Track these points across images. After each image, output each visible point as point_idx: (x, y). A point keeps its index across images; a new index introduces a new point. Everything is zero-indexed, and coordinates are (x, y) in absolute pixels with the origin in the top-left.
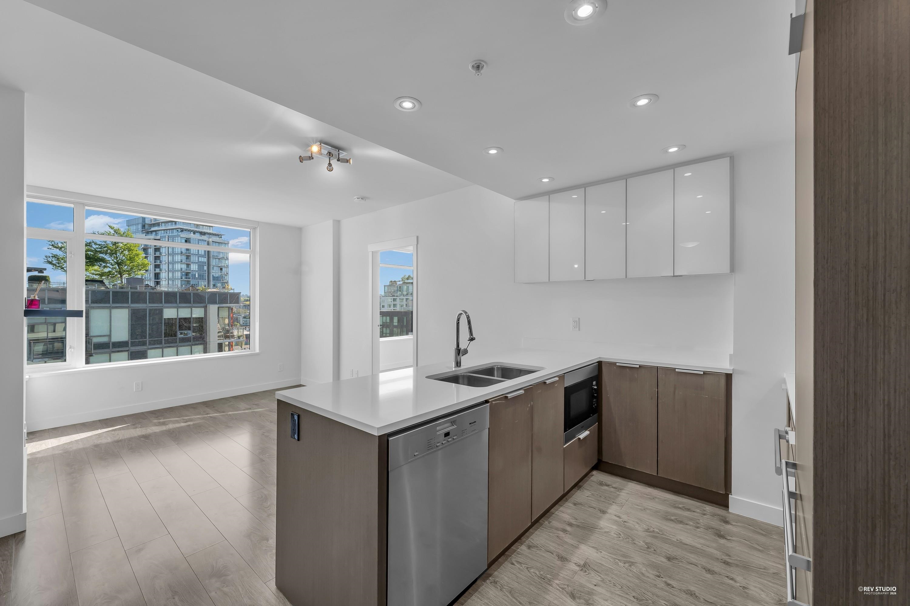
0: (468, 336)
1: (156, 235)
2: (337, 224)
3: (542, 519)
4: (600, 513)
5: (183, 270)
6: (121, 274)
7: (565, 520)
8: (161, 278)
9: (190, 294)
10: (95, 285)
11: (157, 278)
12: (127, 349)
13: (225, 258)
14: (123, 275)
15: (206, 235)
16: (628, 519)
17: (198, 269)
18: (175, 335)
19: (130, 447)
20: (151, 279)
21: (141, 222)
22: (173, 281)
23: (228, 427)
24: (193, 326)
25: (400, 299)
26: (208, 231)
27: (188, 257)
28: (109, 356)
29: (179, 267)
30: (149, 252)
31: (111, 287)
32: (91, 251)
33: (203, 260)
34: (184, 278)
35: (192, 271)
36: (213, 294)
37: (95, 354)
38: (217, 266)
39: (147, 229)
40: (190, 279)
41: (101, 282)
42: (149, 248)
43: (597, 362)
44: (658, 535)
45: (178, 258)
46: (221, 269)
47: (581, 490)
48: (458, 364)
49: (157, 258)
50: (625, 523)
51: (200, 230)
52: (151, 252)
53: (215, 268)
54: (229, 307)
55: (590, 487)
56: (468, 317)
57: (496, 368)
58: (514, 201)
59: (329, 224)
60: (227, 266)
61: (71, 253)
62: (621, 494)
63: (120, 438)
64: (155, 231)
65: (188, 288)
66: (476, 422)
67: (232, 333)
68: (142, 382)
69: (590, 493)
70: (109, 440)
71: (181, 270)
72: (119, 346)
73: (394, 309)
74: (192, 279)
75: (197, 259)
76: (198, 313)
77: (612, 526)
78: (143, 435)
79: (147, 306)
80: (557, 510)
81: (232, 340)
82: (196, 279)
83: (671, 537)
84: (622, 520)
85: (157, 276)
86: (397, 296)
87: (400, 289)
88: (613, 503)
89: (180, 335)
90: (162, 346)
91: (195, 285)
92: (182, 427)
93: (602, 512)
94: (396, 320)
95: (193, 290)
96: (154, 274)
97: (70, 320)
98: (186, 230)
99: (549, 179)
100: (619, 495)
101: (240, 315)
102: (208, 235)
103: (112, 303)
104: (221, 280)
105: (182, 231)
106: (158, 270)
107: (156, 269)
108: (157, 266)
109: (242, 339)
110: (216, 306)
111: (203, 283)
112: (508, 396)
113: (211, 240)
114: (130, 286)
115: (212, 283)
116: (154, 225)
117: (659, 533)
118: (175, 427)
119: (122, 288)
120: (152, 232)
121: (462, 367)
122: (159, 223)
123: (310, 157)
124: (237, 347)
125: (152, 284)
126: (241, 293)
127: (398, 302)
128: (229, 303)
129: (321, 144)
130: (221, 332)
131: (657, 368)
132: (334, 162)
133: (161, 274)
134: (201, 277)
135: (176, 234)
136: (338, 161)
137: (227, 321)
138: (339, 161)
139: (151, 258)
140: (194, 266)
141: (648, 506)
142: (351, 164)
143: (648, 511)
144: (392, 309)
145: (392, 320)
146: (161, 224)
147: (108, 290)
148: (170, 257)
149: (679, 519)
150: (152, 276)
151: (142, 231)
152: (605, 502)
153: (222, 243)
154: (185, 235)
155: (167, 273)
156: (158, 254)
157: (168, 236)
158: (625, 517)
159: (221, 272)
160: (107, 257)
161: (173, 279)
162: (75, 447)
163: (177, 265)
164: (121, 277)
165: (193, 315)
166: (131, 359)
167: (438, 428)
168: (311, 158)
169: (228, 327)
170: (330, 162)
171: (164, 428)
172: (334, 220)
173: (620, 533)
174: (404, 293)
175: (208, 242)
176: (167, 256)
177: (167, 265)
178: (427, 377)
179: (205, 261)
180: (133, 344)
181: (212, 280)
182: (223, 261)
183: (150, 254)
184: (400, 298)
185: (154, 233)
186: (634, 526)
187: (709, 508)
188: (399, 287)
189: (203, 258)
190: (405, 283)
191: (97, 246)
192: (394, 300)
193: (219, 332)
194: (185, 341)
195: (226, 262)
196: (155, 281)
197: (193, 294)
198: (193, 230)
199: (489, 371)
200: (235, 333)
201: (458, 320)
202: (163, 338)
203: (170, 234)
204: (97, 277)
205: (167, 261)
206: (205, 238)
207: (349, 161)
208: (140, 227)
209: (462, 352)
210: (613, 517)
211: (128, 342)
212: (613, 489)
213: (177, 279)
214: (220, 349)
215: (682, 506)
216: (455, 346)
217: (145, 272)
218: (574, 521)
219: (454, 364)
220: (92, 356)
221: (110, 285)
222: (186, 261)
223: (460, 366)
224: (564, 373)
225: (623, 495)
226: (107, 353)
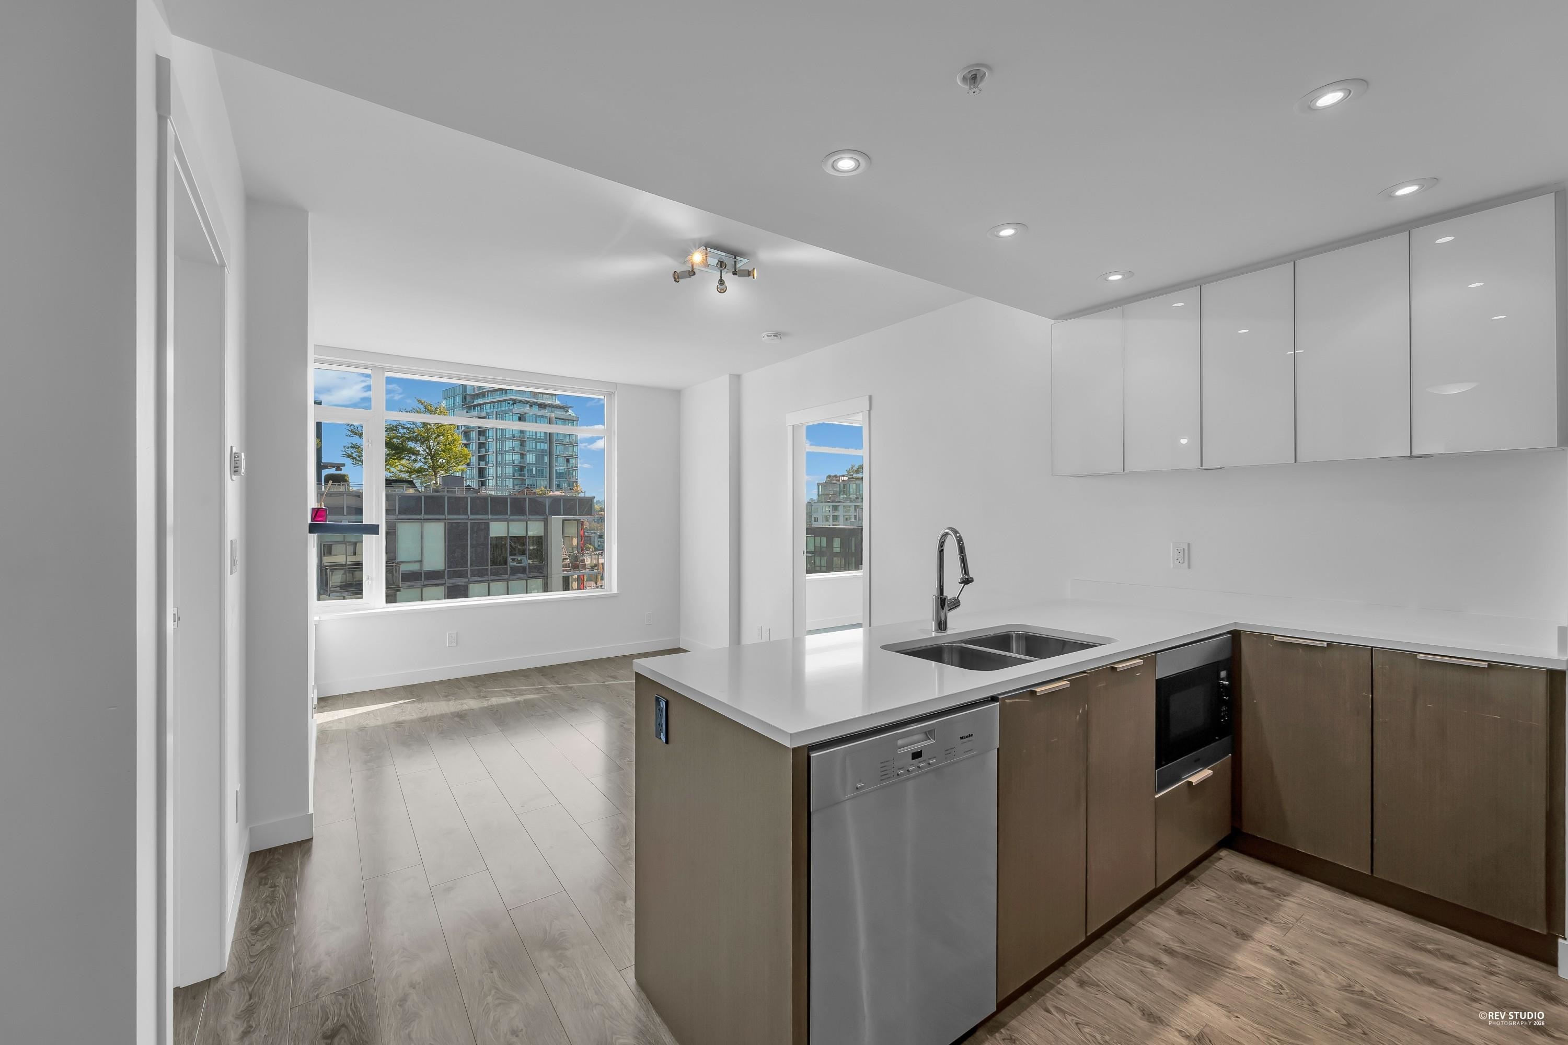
0: (959, 575)
1: (481, 410)
2: (736, 379)
3: (1110, 933)
4: (1236, 937)
5: (516, 462)
6: (435, 469)
7: (1159, 941)
8: (487, 476)
9: (525, 499)
10: (403, 487)
11: (482, 476)
12: (444, 582)
13: (573, 442)
14: (438, 472)
15: (547, 408)
16: (1300, 958)
17: (536, 461)
18: (505, 563)
19: (440, 730)
20: (473, 478)
21: (461, 392)
22: (503, 480)
23: (572, 710)
24: (529, 549)
25: (844, 506)
26: (550, 402)
27: (523, 443)
28: (420, 591)
29: (511, 459)
30: (472, 436)
31: (423, 490)
32: (397, 438)
33: (542, 448)
34: (517, 475)
35: (528, 464)
36: (556, 500)
37: (404, 589)
38: (562, 456)
39: (469, 402)
40: (524, 476)
41: (411, 483)
42: (471, 430)
43: (1229, 633)
44: (1372, 1001)
45: (509, 445)
46: (568, 461)
47: (1193, 886)
48: (942, 625)
49: (482, 446)
50: (1294, 966)
51: (540, 401)
52: (474, 436)
53: (559, 459)
54: (578, 521)
55: (1215, 881)
56: (960, 540)
57: (1014, 635)
58: (1052, 321)
59: (724, 381)
60: (575, 455)
62: (1285, 903)
63: (429, 715)
64: (480, 405)
65: (523, 490)
66: (972, 735)
67: (583, 561)
68: (457, 633)
69: (1214, 895)
70: (415, 716)
71: (514, 463)
72: (433, 577)
73: (834, 523)
74: (527, 477)
75: (534, 447)
76: (535, 529)
77: (1262, 968)
78: (458, 713)
79: (469, 518)
80: (1141, 919)
81: (583, 571)
82: (534, 477)
83: (1405, 1012)
84: (1286, 957)
86: (839, 502)
87: (845, 488)
88: (1268, 922)
89: (511, 562)
90: (487, 579)
91: (531, 485)
92: (508, 704)
93: (1240, 935)
94: (837, 542)
95: (530, 493)
96: (478, 469)
97: (366, 538)
98: (520, 402)
99: (1123, 275)
100: (1279, 905)
101: (595, 533)
102: (550, 408)
103: (424, 514)
104: (568, 478)
105: (515, 403)
106: (482, 464)
107: (481, 463)
108: (482, 458)
109: (597, 571)
110: (561, 518)
111: (542, 483)
112: (1036, 691)
113: (553, 416)
114: (446, 489)
115: (555, 482)
116: (477, 396)
117: (1375, 998)
118: (499, 703)
119: (436, 491)
120: (475, 406)
121: (949, 632)
122: (485, 392)
123: (689, 272)
124: (590, 583)
125: (474, 484)
126: (594, 497)
127: (841, 512)
128: (578, 513)
129: (706, 249)
130: (567, 559)
131: (1372, 649)
132: (728, 277)
133: (487, 470)
134: (540, 473)
135: (507, 408)
136: (734, 274)
137: (575, 542)
138: (736, 274)
139: (474, 446)
140: (531, 456)
141: (1348, 936)
142: (755, 278)
143: (1350, 948)
144: (830, 524)
145: (830, 543)
146: (486, 394)
147: (420, 494)
148: (498, 444)
149: (1426, 975)
150: (475, 472)
151: (463, 405)
152: (1249, 916)
153: (569, 420)
154: (517, 409)
155: (494, 467)
156: (482, 440)
157: (496, 412)
158: (1292, 953)
159: (567, 466)
160: (418, 447)
161: (503, 478)
162: (372, 722)
163: (507, 456)
164: (436, 474)
165: (530, 532)
166: (448, 598)
167: (900, 742)
168: (692, 273)
169: (577, 552)
170: (721, 277)
171: (485, 704)
172: (730, 375)
173: (1281, 985)
174: (851, 496)
175: (549, 418)
176: (494, 442)
177: (495, 455)
178: (885, 647)
179: (546, 448)
180: (451, 575)
181: (555, 478)
182: (571, 448)
183: (473, 440)
184: (844, 504)
185: (478, 408)
186: (1315, 974)
188: (842, 486)
189: (542, 444)
190: (853, 478)
191: (405, 430)
192: (835, 508)
193: (564, 559)
194: (519, 571)
195: (575, 449)
196: (479, 481)
197: (529, 499)
198: (529, 402)
199: (1003, 640)
200: (588, 561)
201: (942, 545)
202: (489, 567)
203: (499, 409)
204: (405, 476)
205: (494, 450)
206: (545, 412)
207: (752, 274)
208: (460, 399)
209: (948, 604)
210: (1267, 949)
211: (444, 571)
212: (1264, 892)
213: (509, 477)
214: (566, 586)
215: (1433, 948)
216: (935, 591)
217: (466, 466)
218: (1177, 946)
219: (933, 625)
220: (399, 590)
221: (421, 487)
222: (520, 448)
223: (945, 629)
224: (1156, 652)
225: (1290, 907)
226: (418, 588)
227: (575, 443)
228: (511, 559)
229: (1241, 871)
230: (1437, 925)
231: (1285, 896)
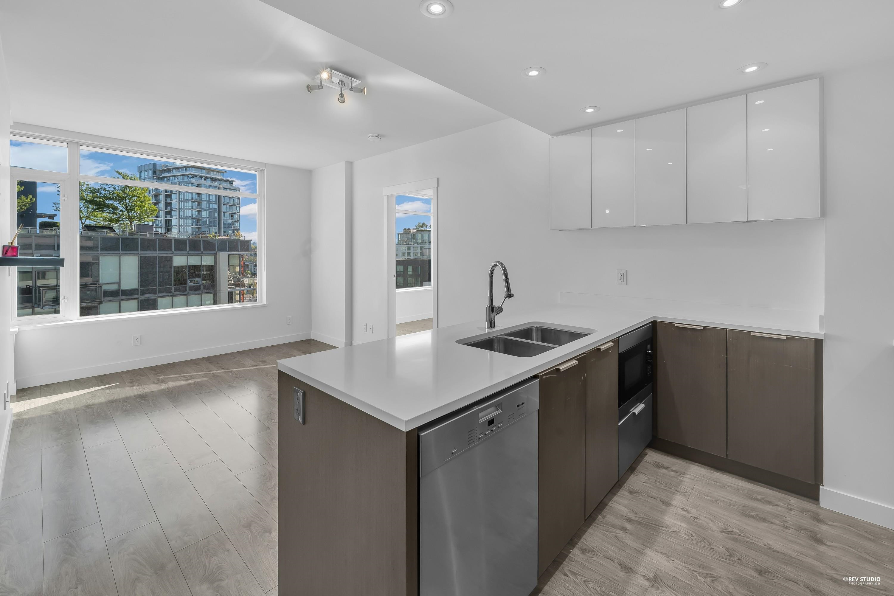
0: (504, 292)
1: (167, 181)
2: (350, 165)
4: (663, 505)
5: (194, 216)
6: (130, 218)
7: (622, 514)
8: (172, 225)
10: (102, 231)
11: (168, 225)
12: (138, 297)
13: (236, 204)
14: (133, 221)
15: (217, 181)
16: (698, 514)
17: (209, 215)
18: (185, 284)
19: (124, 410)
20: (161, 226)
21: (152, 168)
22: (184, 228)
23: (231, 387)
24: (204, 274)
25: (414, 247)
26: (219, 177)
27: (199, 204)
28: (118, 305)
29: (190, 214)
30: (160, 198)
31: (121, 234)
32: (100, 197)
33: (214, 207)
34: (194, 224)
35: (203, 217)
36: (223, 241)
37: (105, 302)
38: (228, 213)
39: (158, 175)
40: (201, 226)
41: (113, 229)
42: (160, 193)
43: (651, 323)
44: (739, 537)
45: (189, 205)
46: (232, 216)
47: (635, 474)
48: (492, 324)
49: (168, 205)
50: (696, 520)
51: (211, 176)
52: (162, 198)
53: (226, 215)
54: (239, 255)
55: (646, 469)
56: (504, 269)
57: (534, 329)
58: (550, 137)
59: (341, 166)
60: (238, 213)
61: (65, 197)
62: (684, 479)
64: (166, 177)
65: (198, 235)
67: (243, 281)
68: (141, 335)
69: (647, 478)
71: (192, 217)
72: (128, 294)
73: (408, 257)
74: (203, 226)
75: (208, 206)
76: (208, 260)
77: (680, 524)
78: (140, 395)
79: (156, 253)
80: (610, 500)
81: (243, 288)
82: (207, 226)
83: (755, 541)
84: (691, 515)
85: (168, 222)
86: (411, 244)
88: (677, 493)
89: (190, 283)
90: (171, 294)
91: (205, 232)
92: (181, 386)
93: (665, 504)
94: (410, 269)
95: (204, 237)
96: (165, 220)
98: (197, 176)
99: (596, 109)
100: (681, 481)
101: (252, 263)
102: (219, 181)
103: (122, 250)
104: (233, 227)
105: (194, 177)
106: (168, 217)
107: (167, 216)
108: (168, 213)
109: (253, 288)
110: (227, 253)
111: (214, 230)
112: (560, 369)
113: (222, 186)
114: (139, 233)
115: (223, 230)
116: (165, 171)
117: (740, 535)
118: (174, 385)
119: (131, 234)
120: (163, 178)
121: (497, 329)
122: (170, 169)
123: (319, 86)
124: (248, 297)
125: (162, 231)
126: (251, 240)
127: (412, 251)
128: (239, 250)
129: (331, 71)
130: (231, 280)
131: (727, 330)
132: (346, 92)
133: (172, 221)
134: (212, 224)
135: (187, 180)
136: (350, 90)
137: (237, 269)
138: (352, 90)
139: (162, 205)
140: (205, 213)
141: (719, 496)
142: (366, 94)
143: (721, 504)
144: (406, 258)
145: (407, 269)
146: (171, 170)
147: (118, 237)
148: (181, 204)
149: (762, 516)
150: (163, 222)
151: (153, 177)
152: (667, 490)
153: (234, 189)
154: (195, 181)
155: (178, 219)
156: (168, 200)
157: (179, 182)
158: (694, 512)
159: (232, 219)
160: (116, 204)
161: (184, 226)
163: (187, 212)
164: (131, 223)
165: (204, 262)
167: (479, 415)
168: (321, 87)
169: (238, 276)
170: (341, 92)
171: (162, 386)
172: (346, 162)
173: (692, 534)
174: (418, 241)
175: (218, 187)
176: (178, 202)
177: (178, 211)
178: (456, 342)
179: (216, 207)
180: (143, 293)
181: (223, 227)
182: (234, 207)
183: (161, 201)
185: (165, 179)
186: (708, 524)
187: (794, 501)
188: (412, 235)
189: (214, 205)
190: (419, 230)
191: (106, 192)
192: (408, 248)
193: (229, 281)
194: (196, 289)
195: (237, 208)
196: (166, 228)
197: (203, 241)
198: (204, 176)
199: (526, 333)
200: (247, 281)
201: (492, 272)
202: (173, 287)
203: (181, 181)
204: (106, 223)
205: (178, 208)
206: (216, 184)
207: (363, 91)
208: (151, 172)
209: (496, 310)
210: (680, 511)
211: (137, 290)
212: (672, 473)
213: (189, 226)
214: (231, 300)
215: (760, 498)
216: (488, 303)
217: (155, 218)
218: (633, 516)
219: (486, 324)
220: (101, 303)
221: (119, 231)
222: (197, 207)
223: (494, 327)
224: (618, 337)
225: (686, 480)
226: (117, 301)
227: (237, 205)
228: (190, 281)
229: (658, 461)
230: (760, 484)
231: (683, 475)
